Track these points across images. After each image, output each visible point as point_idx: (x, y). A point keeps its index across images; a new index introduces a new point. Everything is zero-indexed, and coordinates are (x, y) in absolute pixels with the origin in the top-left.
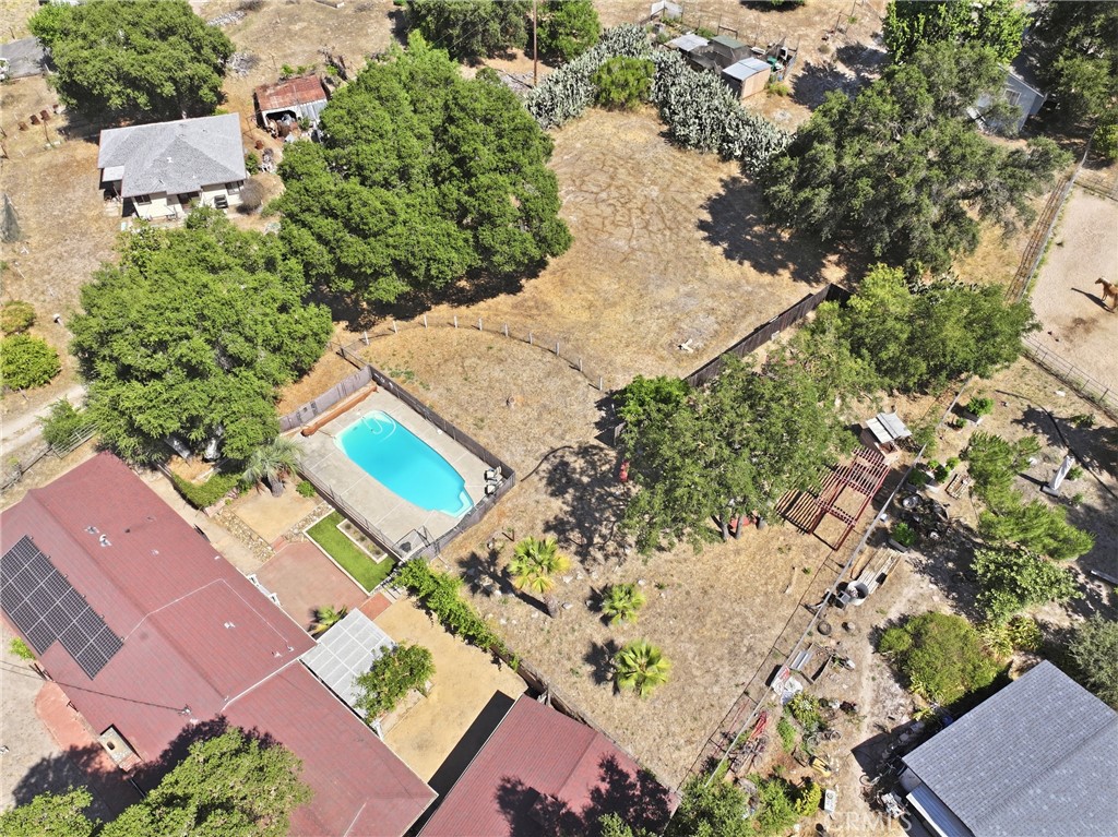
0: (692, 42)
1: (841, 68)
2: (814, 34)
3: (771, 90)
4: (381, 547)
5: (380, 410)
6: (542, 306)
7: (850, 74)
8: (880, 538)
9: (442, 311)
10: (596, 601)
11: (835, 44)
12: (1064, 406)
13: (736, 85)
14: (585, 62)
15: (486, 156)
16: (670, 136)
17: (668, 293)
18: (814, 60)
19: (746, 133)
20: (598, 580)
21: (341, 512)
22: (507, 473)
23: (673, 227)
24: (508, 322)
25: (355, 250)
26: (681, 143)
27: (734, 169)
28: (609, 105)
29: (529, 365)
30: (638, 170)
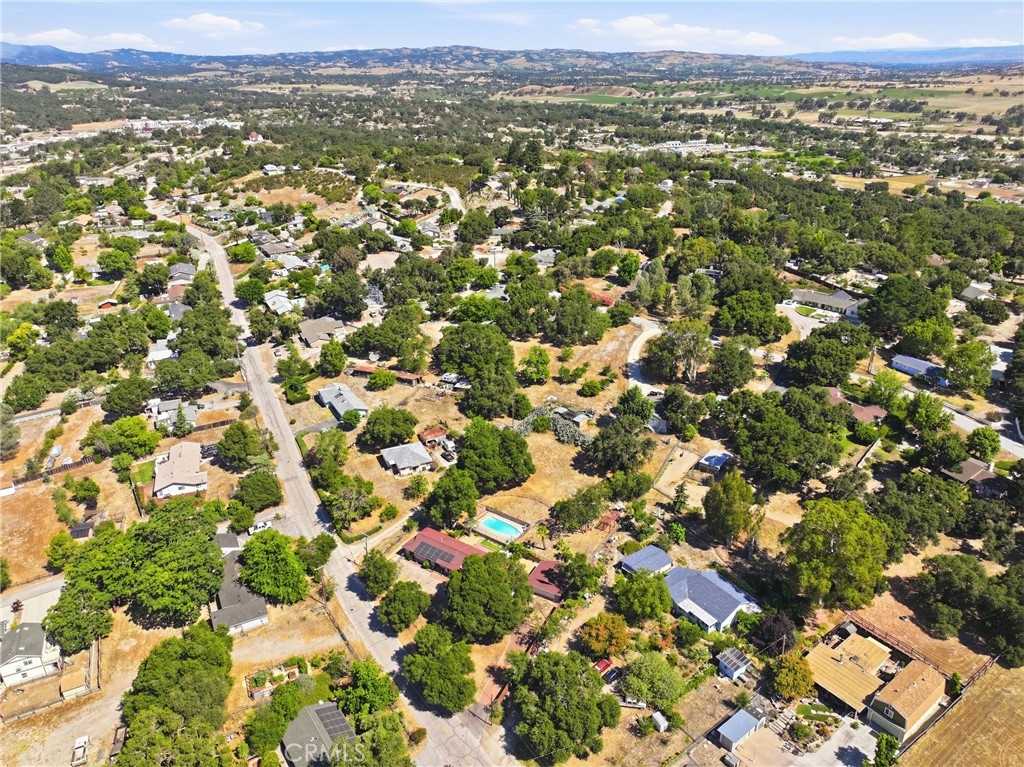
0: (562, 410)
1: (612, 415)
2: (602, 404)
3: (589, 423)
4: (500, 543)
5: (490, 516)
6: (529, 489)
7: (614, 417)
8: (619, 530)
9: (501, 492)
10: (555, 547)
11: (609, 407)
12: (665, 501)
13: (577, 424)
14: (530, 418)
15: (514, 450)
16: (559, 440)
17: (563, 483)
18: (603, 413)
19: (581, 439)
20: (554, 543)
21: (487, 538)
22: (528, 525)
23: (563, 466)
24: (521, 493)
25: (485, 474)
26: (563, 442)
27: (579, 449)
28: (538, 432)
29: (528, 503)
30: (550, 451)
